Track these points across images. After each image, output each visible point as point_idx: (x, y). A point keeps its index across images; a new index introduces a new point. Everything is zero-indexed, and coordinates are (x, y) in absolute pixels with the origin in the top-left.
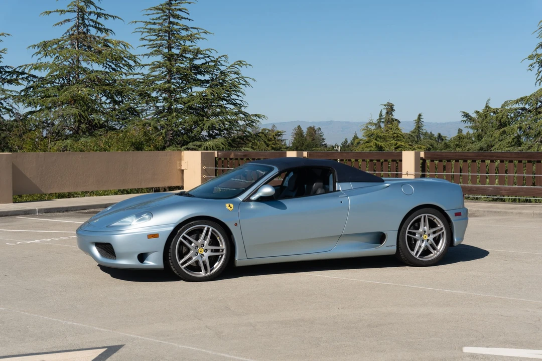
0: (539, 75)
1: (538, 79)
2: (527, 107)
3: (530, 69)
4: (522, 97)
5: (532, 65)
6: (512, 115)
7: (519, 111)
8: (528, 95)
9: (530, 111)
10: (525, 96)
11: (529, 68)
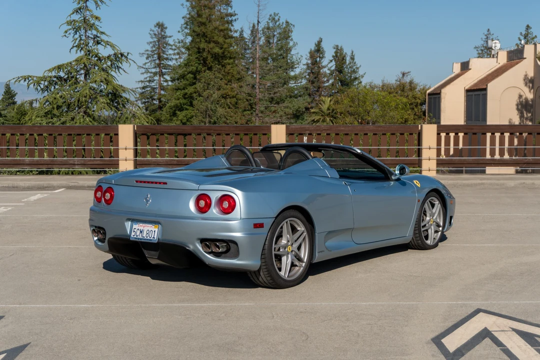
0: (75, 42)
1: (75, 45)
2: (62, 74)
3: (65, 36)
4: (59, 64)
5: (66, 32)
6: (46, 83)
7: (54, 79)
8: (65, 62)
9: (66, 80)
10: (61, 64)
11: (64, 34)
